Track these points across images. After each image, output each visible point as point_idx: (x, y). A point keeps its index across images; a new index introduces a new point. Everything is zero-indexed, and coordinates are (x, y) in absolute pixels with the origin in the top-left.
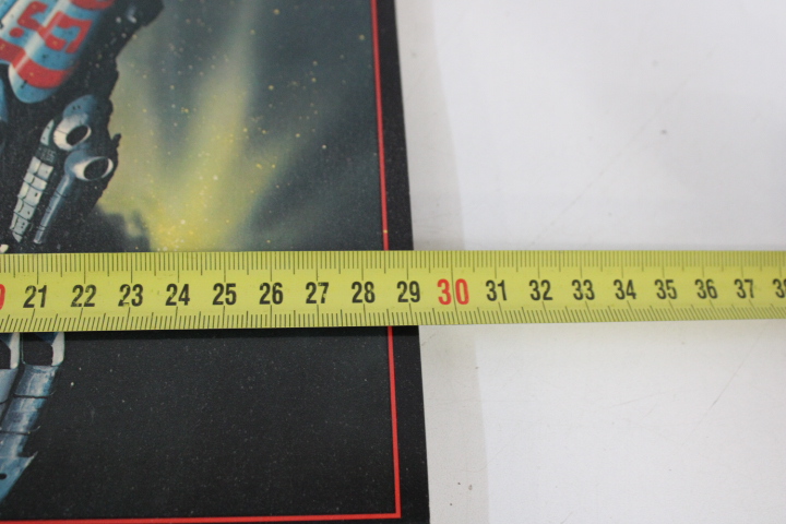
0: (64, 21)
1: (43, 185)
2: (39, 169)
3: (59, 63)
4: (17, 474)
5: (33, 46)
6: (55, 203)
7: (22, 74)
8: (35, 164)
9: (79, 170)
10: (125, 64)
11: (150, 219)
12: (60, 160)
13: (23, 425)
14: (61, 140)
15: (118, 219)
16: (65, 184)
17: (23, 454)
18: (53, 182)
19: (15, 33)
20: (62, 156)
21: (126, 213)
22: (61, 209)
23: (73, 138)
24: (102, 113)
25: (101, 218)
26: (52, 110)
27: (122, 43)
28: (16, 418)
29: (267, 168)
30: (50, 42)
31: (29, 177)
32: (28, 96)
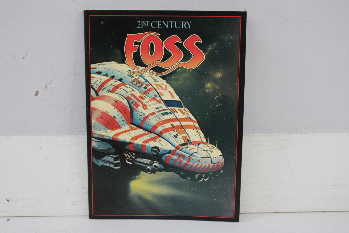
0: (181, 162)
1: (146, 162)
2: (149, 161)
3: (171, 162)
4: (98, 164)
5: (175, 157)
6: (142, 165)
7: (169, 156)
8: (150, 161)
9: (149, 168)
10: (171, 174)
11: (139, 179)
12: (150, 164)
13: (105, 164)
14: (154, 164)
15: (139, 175)
16: (146, 166)
17: (101, 165)
18: (146, 164)
19: (178, 154)
20: (152, 165)
21: (140, 176)
22: (141, 166)
23: (155, 166)
24: (160, 170)
25: (140, 172)
26: (160, 162)
27: (176, 172)
28: (106, 163)
29: (149, 197)
30: (176, 160)
31: (147, 160)
32: (164, 158)
